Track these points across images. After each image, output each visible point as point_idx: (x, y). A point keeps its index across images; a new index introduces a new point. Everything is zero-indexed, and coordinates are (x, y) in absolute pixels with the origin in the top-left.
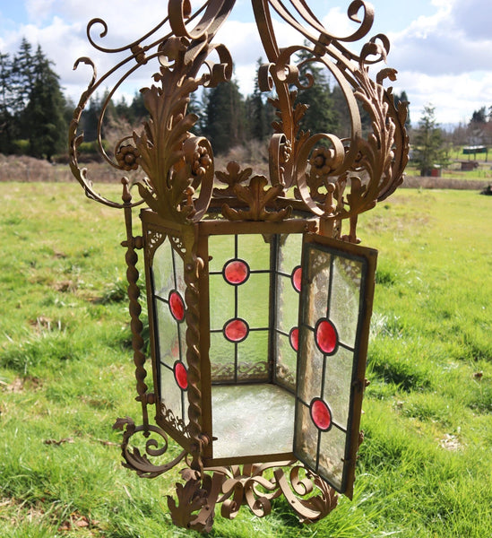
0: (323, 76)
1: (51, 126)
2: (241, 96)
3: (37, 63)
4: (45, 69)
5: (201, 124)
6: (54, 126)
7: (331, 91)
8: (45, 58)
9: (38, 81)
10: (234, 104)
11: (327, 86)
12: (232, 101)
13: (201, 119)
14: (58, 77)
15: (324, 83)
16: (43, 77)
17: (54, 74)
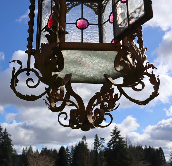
0: (124, 141)
1: (5, 160)
2: (88, 150)
3: (4, 135)
4: (7, 137)
5: (70, 162)
6: (6, 160)
7: (128, 148)
8: (7, 133)
9: (3, 142)
10: (85, 153)
11: (126, 145)
12: (84, 152)
13: (70, 160)
14: (11, 141)
15: (124, 144)
16: (5, 140)
17: (10, 139)
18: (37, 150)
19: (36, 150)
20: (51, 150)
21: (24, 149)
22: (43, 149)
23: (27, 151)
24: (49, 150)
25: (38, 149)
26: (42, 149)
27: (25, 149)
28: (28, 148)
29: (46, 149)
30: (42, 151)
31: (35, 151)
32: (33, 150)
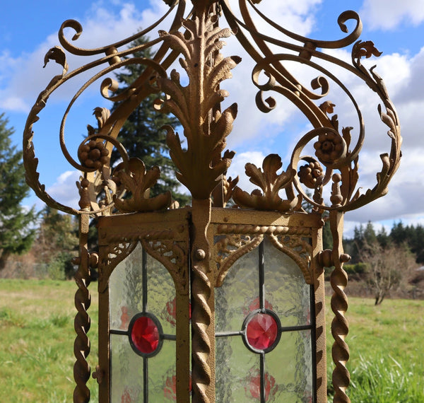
18: (383, 229)
19: (381, 229)
20: (412, 227)
21: (356, 228)
22: (395, 225)
23: (363, 232)
24: (407, 227)
25: (385, 227)
26: (392, 227)
27: (359, 228)
28: (365, 226)
29: (400, 225)
30: (392, 230)
31: (379, 231)
32: (374, 229)
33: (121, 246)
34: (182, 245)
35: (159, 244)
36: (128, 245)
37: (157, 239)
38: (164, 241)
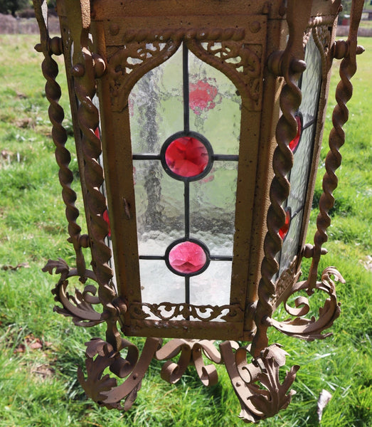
33: (151, 47)
34: (256, 48)
35: (217, 46)
36: (162, 46)
37: (216, 39)
38: (226, 43)
